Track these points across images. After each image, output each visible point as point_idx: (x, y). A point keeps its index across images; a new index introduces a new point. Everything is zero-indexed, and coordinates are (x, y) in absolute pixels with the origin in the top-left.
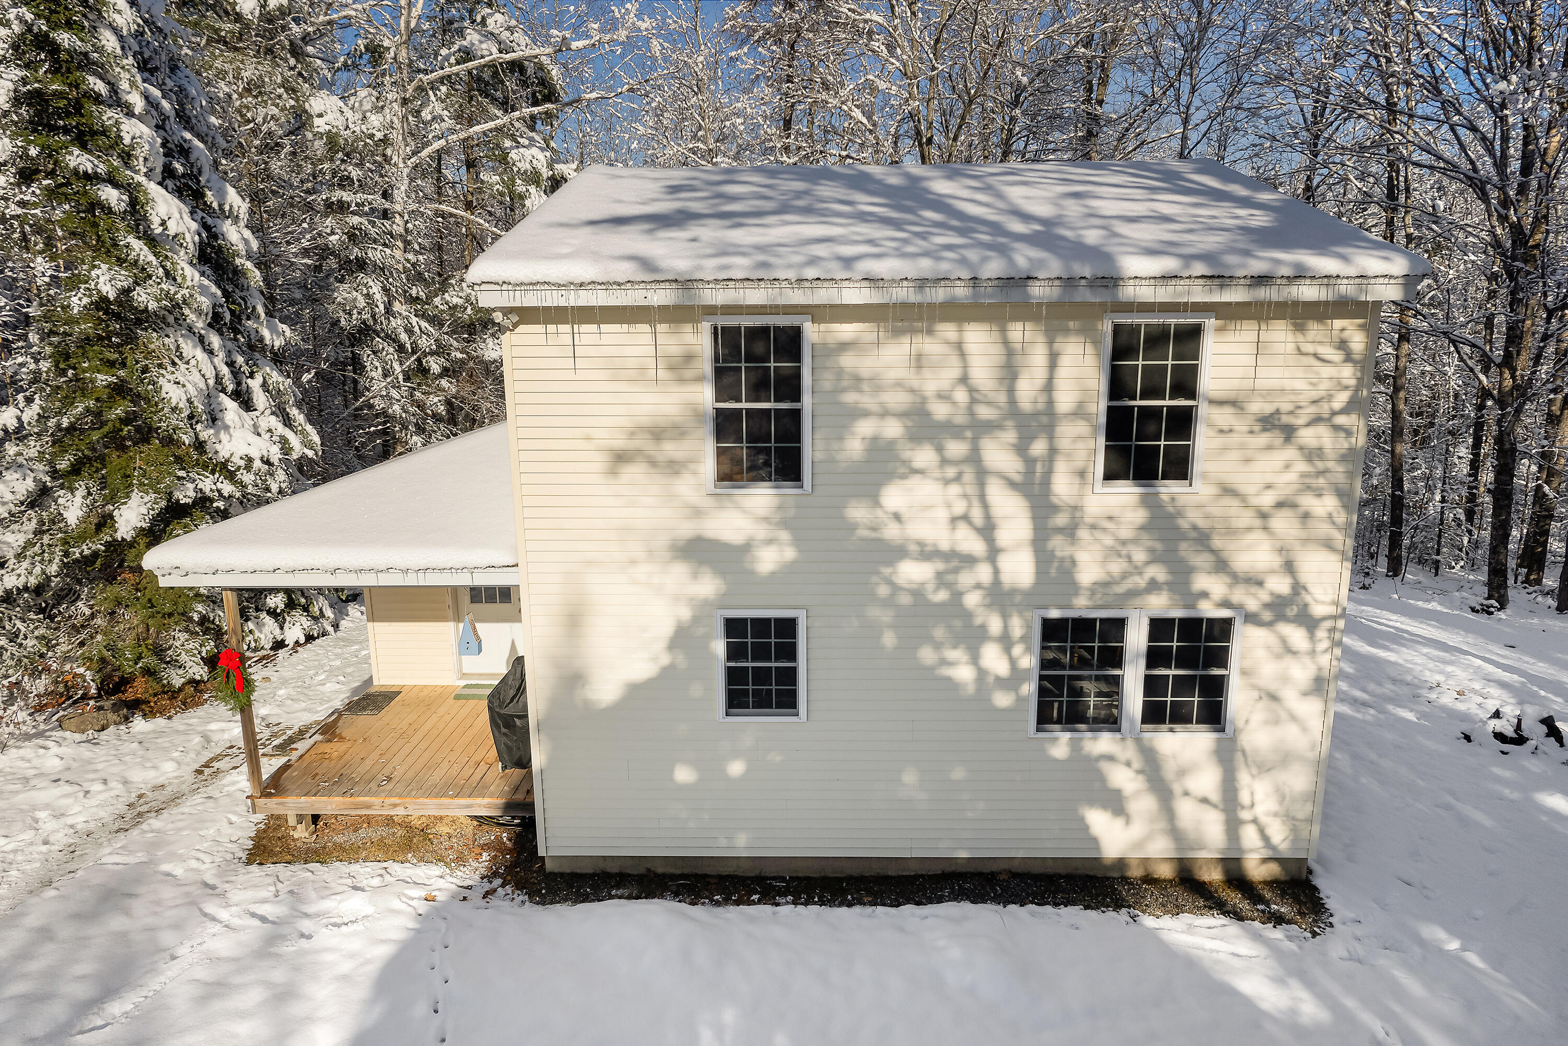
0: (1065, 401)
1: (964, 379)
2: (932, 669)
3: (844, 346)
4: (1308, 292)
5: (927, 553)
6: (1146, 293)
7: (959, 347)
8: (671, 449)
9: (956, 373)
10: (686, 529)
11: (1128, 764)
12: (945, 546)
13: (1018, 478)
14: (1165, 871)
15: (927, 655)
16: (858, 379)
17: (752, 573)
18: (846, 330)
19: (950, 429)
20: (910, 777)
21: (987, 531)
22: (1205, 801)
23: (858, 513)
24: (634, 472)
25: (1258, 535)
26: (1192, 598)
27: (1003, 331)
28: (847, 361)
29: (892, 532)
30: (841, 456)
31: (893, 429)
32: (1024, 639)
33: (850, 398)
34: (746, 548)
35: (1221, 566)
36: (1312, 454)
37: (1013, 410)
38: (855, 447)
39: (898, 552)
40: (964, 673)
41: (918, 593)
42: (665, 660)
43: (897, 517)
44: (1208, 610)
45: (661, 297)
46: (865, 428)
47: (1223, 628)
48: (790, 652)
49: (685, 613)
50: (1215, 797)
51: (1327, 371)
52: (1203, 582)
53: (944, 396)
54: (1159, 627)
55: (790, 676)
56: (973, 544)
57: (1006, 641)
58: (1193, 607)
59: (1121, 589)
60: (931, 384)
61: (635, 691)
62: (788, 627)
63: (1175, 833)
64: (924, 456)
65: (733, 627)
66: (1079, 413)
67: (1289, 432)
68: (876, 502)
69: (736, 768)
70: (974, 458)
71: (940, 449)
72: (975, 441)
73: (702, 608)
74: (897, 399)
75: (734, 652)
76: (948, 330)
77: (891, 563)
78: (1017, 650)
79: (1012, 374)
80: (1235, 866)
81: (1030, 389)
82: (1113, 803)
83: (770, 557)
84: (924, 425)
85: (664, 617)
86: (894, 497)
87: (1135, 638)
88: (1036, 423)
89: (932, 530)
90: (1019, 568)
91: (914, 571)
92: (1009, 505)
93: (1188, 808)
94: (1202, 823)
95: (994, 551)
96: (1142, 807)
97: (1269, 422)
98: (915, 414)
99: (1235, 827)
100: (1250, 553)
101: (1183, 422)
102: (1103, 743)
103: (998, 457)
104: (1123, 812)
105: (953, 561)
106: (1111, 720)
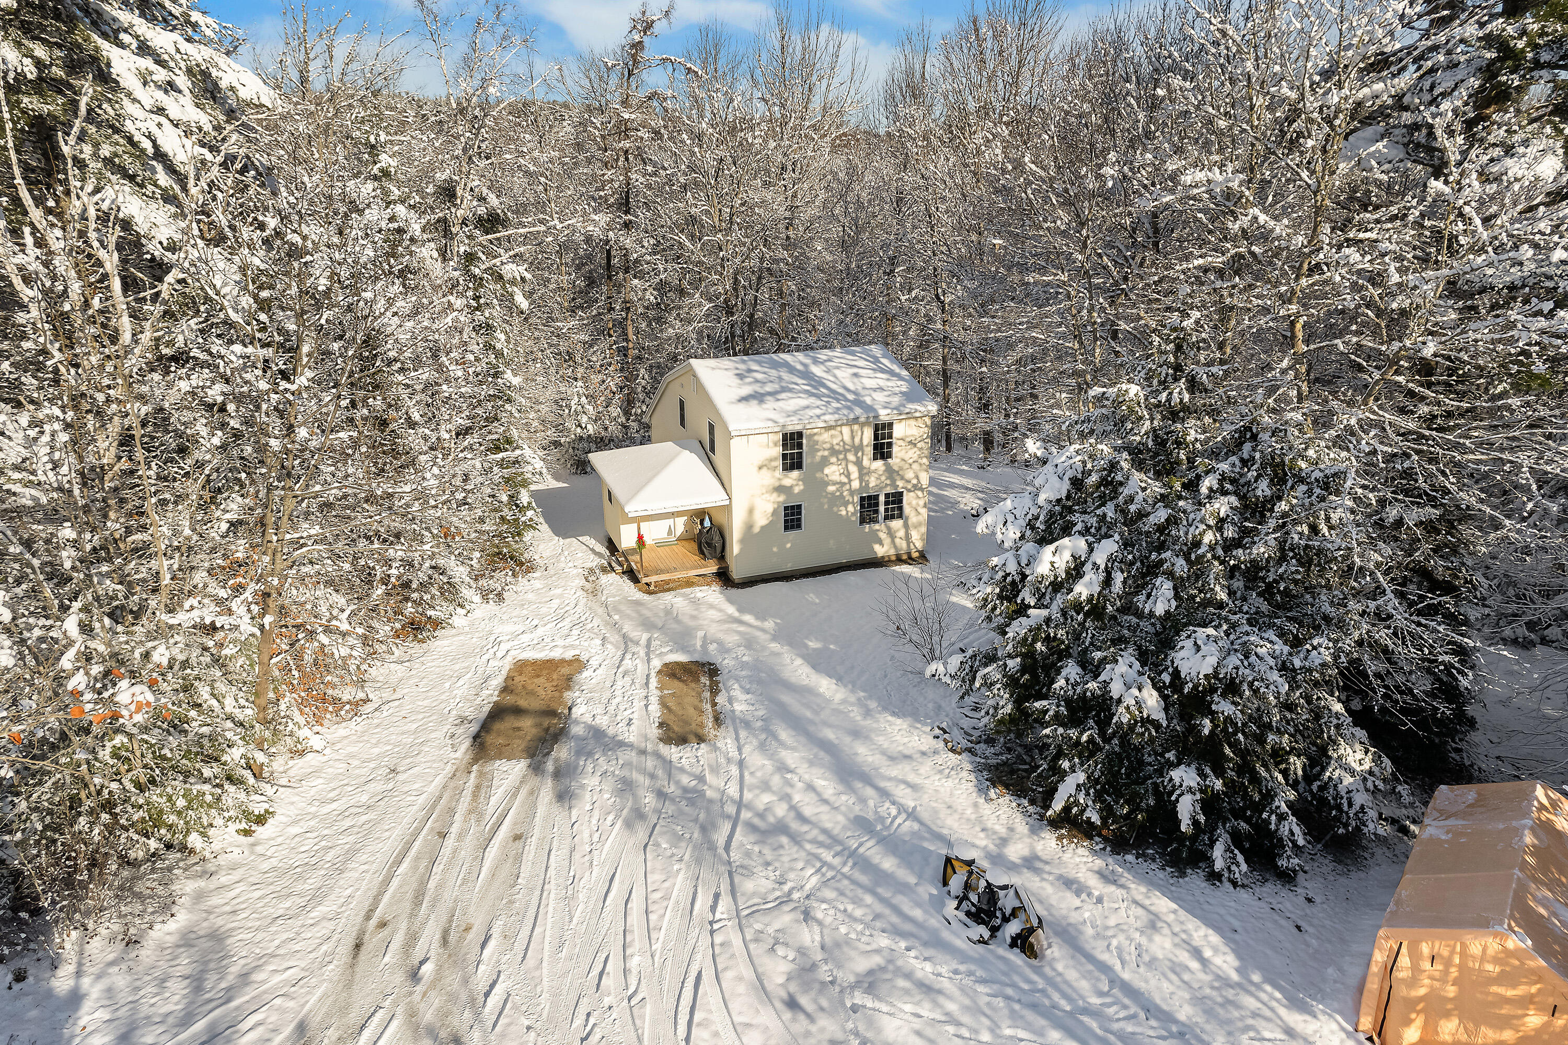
0: (865, 442)
1: (843, 440)
2: (836, 513)
3: (813, 435)
4: (917, 414)
5: (834, 483)
6: (885, 418)
7: (842, 433)
8: (772, 464)
9: (841, 439)
10: (775, 484)
11: (882, 531)
12: (839, 481)
13: (855, 462)
14: (893, 557)
15: (835, 509)
16: (816, 443)
17: (791, 494)
18: (815, 431)
19: (839, 452)
20: (832, 542)
21: (848, 475)
22: (902, 538)
23: (818, 475)
24: (764, 470)
25: (909, 470)
26: (894, 487)
27: (852, 428)
28: (813, 439)
29: (826, 479)
30: (813, 462)
31: (826, 454)
32: (857, 502)
33: (814, 447)
34: (791, 487)
35: (902, 478)
36: (920, 449)
37: (853, 446)
38: (818, 459)
39: (827, 484)
40: (843, 513)
41: (833, 494)
42: (769, 520)
43: (827, 475)
44: (898, 490)
46: (820, 454)
47: (902, 494)
48: (800, 513)
49: (774, 507)
50: (904, 537)
51: (922, 430)
52: (898, 483)
53: (838, 444)
54: (887, 495)
55: (799, 520)
56: (845, 480)
57: (852, 504)
58: (895, 489)
59: (878, 487)
60: (835, 441)
61: (763, 528)
62: (799, 507)
63: (895, 547)
64: (834, 460)
65: (786, 509)
66: (867, 445)
67: (915, 445)
68: (823, 472)
69: (787, 546)
70: (845, 458)
71: (837, 457)
72: (845, 454)
73: (778, 504)
74: (827, 446)
75: (787, 515)
76: (838, 428)
77: (826, 487)
78: (855, 505)
79: (853, 438)
80: (909, 554)
81: (857, 440)
82: (880, 542)
83: (796, 490)
84: (834, 452)
85: (770, 508)
86: (827, 471)
87: (882, 499)
88: (859, 448)
89: (836, 477)
90: (856, 484)
91: (831, 488)
92: (853, 469)
93: (897, 541)
94: (902, 544)
95: (850, 481)
96: (887, 541)
97: (909, 443)
98: (832, 449)
99: (909, 544)
100: (909, 475)
101: (889, 445)
102: (875, 526)
103: (851, 458)
104: (882, 544)
105: (840, 484)
106: (875, 520)
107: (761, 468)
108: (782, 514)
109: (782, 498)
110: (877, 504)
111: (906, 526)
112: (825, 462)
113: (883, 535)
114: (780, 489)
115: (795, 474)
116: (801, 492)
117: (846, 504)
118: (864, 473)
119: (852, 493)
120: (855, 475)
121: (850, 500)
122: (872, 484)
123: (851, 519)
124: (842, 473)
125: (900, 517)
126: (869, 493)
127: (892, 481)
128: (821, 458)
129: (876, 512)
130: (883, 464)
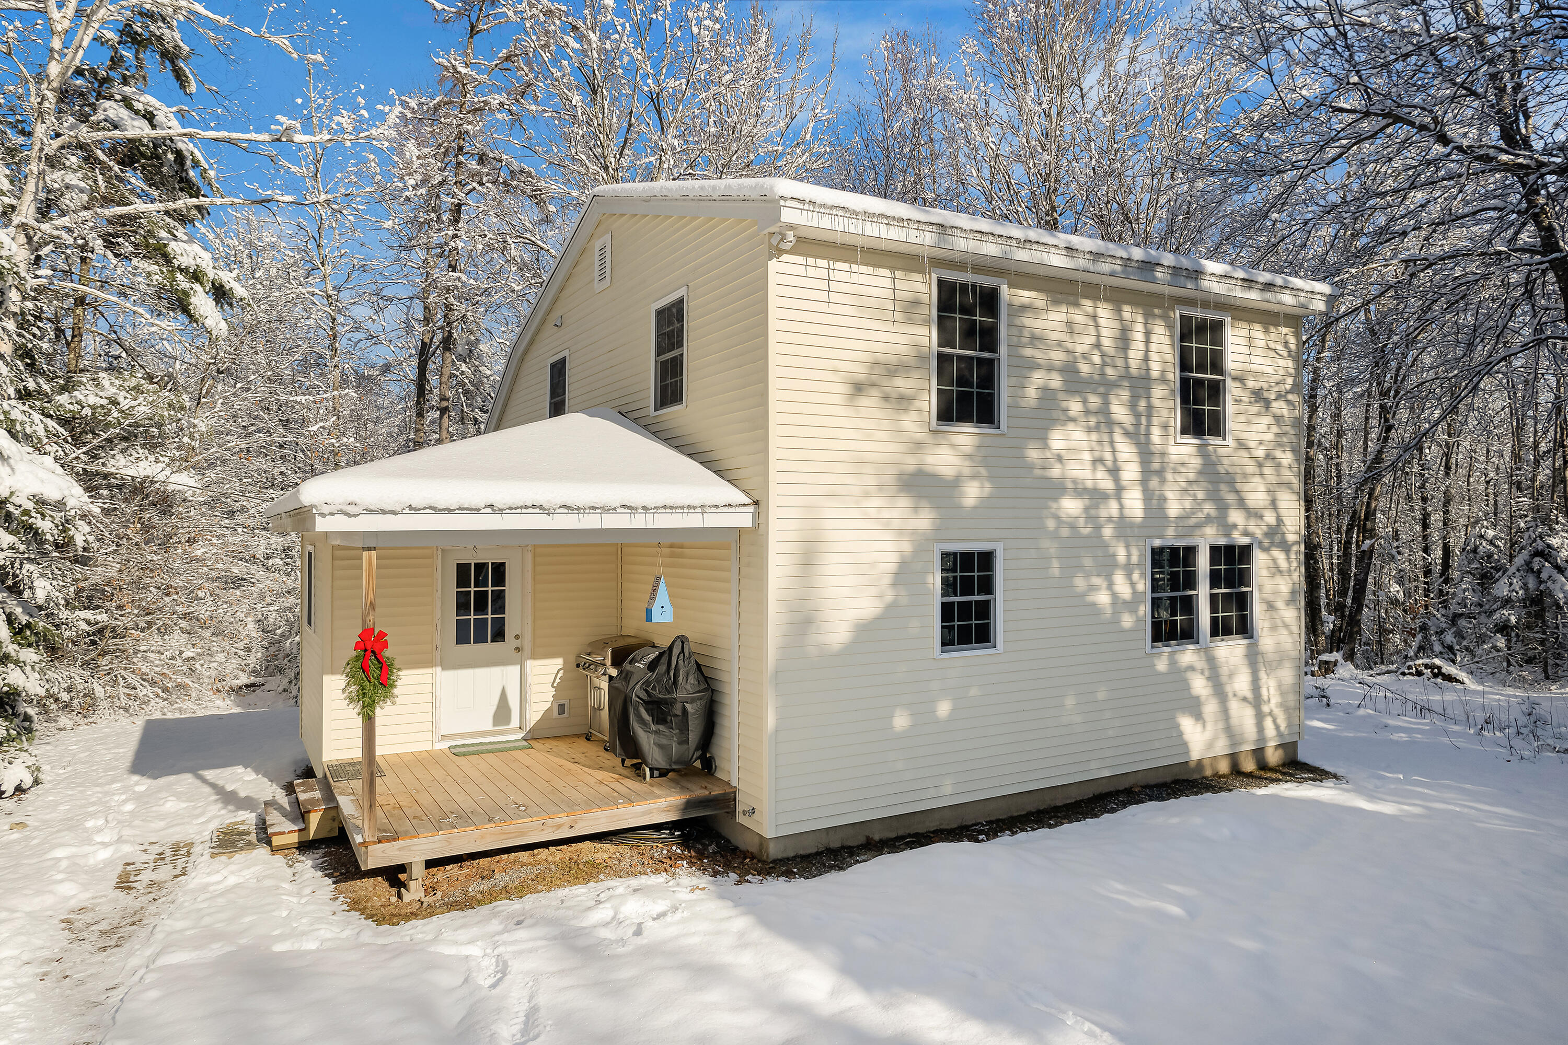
0: (1155, 368)
1: (1098, 345)
2: (1084, 595)
3: (1024, 308)
4: (1284, 301)
5: (1080, 491)
7: (1094, 317)
8: (902, 384)
9: (1092, 340)
10: (910, 463)
11: (1202, 673)
12: (1089, 484)
13: (1131, 429)
14: (1224, 767)
15: (1079, 582)
16: (1033, 338)
17: (961, 507)
18: (1023, 294)
19: (1091, 385)
20: (1070, 701)
21: (1114, 472)
22: (1245, 699)
23: (1033, 454)
24: (869, 402)
25: (1257, 479)
26: (1228, 528)
27: (1119, 311)
28: (1027, 321)
29: (1055, 472)
30: (1023, 403)
31: (1056, 382)
32: (1140, 565)
33: (1028, 352)
34: (955, 483)
35: (1241, 503)
36: (1278, 419)
37: (1127, 373)
39: (1058, 488)
40: (1103, 598)
41: (1073, 526)
42: (889, 599)
43: (1060, 459)
44: (1236, 539)
46: (1038, 378)
47: (1247, 553)
48: (987, 586)
49: (907, 547)
50: (1249, 695)
51: (1282, 362)
52: (1236, 517)
53: (1085, 356)
54: (1214, 553)
55: (984, 610)
56: (1107, 485)
57: (1128, 569)
58: (1228, 535)
59: (1193, 521)
62: (986, 559)
63: (1229, 731)
64: (1075, 406)
65: (949, 559)
66: (1163, 380)
67: (1267, 403)
68: (1044, 444)
69: (944, 708)
70: (1105, 410)
71: (1085, 402)
72: (1105, 397)
73: (921, 543)
74: (1058, 356)
75: (948, 586)
76: (1087, 304)
77: (1056, 499)
78: (1136, 577)
79: (1124, 341)
80: (1258, 753)
81: (1135, 354)
82: (1195, 709)
83: (972, 493)
84: (1074, 380)
85: (887, 553)
86: (1058, 440)
87: (1203, 563)
88: (1140, 384)
89: (1080, 470)
90: (1134, 503)
91: (1071, 506)
92: (1126, 451)
93: (1235, 706)
94: (1244, 717)
95: (1120, 489)
96: (1210, 708)
97: (1258, 396)
98: (1069, 370)
99: (1260, 717)
100: (1257, 495)
101: (1216, 391)
102: (1188, 655)
103: (1120, 411)
104: (1198, 716)
105: (1096, 496)
106: (1188, 634)
107: (859, 388)
108: (935, 580)
109: (924, 521)
110: (1190, 581)
111: (1253, 658)
112: (1047, 416)
113: (1199, 685)
114: (916, 484)
115: (963, 436)
116: (985, 503)
117: (1107, 567)
118: (1152, 466)
119: (1123, 526)
120: (1131, 472)
121: (1121, 553)
122: (1174, 509)
123: (1127, 621)
124: (1097, 461)
125: (1244, 628)
126: (1170, 538)
127: (1223, 508)
128: (1047, 393)
129: (1188, 605)
130: (1202, 450)
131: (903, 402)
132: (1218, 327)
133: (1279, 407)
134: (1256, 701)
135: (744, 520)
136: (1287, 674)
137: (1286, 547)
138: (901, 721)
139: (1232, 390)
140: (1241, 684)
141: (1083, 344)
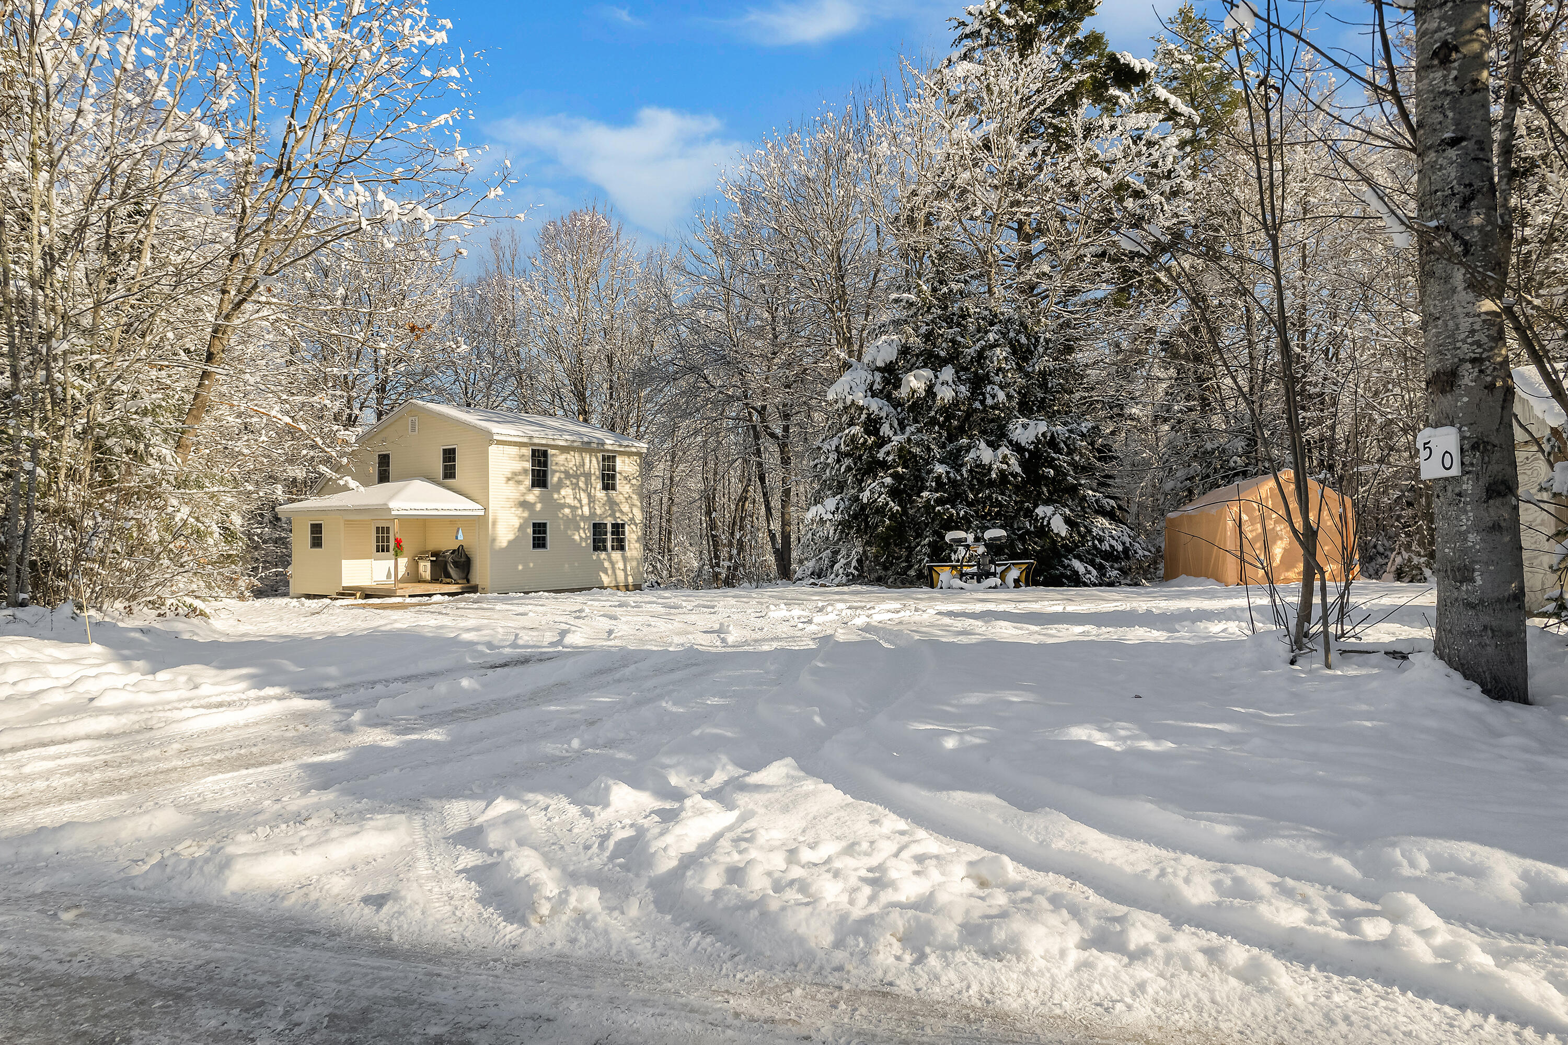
0: (593, 471)
1: (575, 465)
2: (571, 536)
3: (555, 455)
4: (634, 450)
5: (570, 506)
6: (610, 448)
7: (574, 457)
8: (521, 478)
9: (573, 463)
10: (522, 499)
11: (608, 561)
12: (572, 505)
13: (586, 489)
15: (569, 532)
16: (557, 464)
17: (537, 511)
18: (553, 452)
19: (573, 477)
21: (580, 501)
22: (621, 570)
23: (556, 496)
25: (626, 504)
26: (615, 518)
27: (581, 455)
28: (555, 459)
29: (562, 501)
30: (554, 482)
32: (589, 528)
33: (556, 468)
34: (534, 504)
35: (621, 512)
36: (633, 486)
37: (584, 473)
38: (556, 480)
39: (564, 506)
40: (577, 537)
41: (567, 517)
42: (519, 535)
43: (563, 497)
44: (620, 522)
45: (525, 440)
46: (557, 475)
47: (623, 525)
48: (545, 532)
49: (523, 521)
50: (623, 569)
51: (634, 468)
52: (618, 515)
53: (571, 469)
54: (612, 526)
55: (544, 539)
56: (578, 505)
57: (585, 530)
58: (617, 521)
59: (605, 516)
61: (510, 543)
62: (545, 525)
63: (615, 576)
64: (568, 482)
65: (534, 525)
66: (596, 474)
67: (630, 481)
68: (559, 493)
69: (532, 565)
70: (577, 484)
71: (571, 481)
72: (577, 480)
73: (526, 520)
74: (564, 468)
75: (534, 532)
76: (573, 453)
77: (562, 509)
78: (588, 532)
79: (584, 463)
80: (626, 586)
81: (587, 467)
82: (604, 570)
83: (539, 507)
84: (568, 475)
85: (517, 523)
86: (563, 492)
87: (609, 528)
88: (588, 476)
89: (570, 501)
90: (586, 511)
91: (567, 511)
92: (584, 496)
93: (618, 572)
94: (621, 575)
95: (582, 506)
96: (610, 572)
97: (626, 478)
98: (566, 473)
99: (626, 576)
100: (625, 508)
101: (613, 477)
102: (603, 555)
103: (581, 484)
104: (607, 573)
105: (574, 509)
106: (605, 549)
107: (509, 479)
108: (530, 530)
109: (526, 514)
110: (605, 534)
111: (625, 559)
112: (560, 485)
113: (606, 564)
114: (524, 504)
115: (537, 491)
116: (543, 510)
117: (578, 528)
118: (592, 499)
119: (583, 517)
120: (585, 501)
121: (582, 525)
122: (598, 512)
123: (584, 544)
124: (575, 498)
125: (622, 548)
126: (597, 521)
127: (614, 512)
128: (560, 479)
129: (605, 541)
130: (607, 495)
131: (519, 482)
132: (614, 457)
133: (634, 482)
134: (625, 570)
135: (482, 513)
136: (634, 564)
137: (636, 525)
138: (520, 567)
139: (618, 476)
140: (620, 565)
141: (571, 464)
